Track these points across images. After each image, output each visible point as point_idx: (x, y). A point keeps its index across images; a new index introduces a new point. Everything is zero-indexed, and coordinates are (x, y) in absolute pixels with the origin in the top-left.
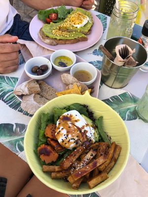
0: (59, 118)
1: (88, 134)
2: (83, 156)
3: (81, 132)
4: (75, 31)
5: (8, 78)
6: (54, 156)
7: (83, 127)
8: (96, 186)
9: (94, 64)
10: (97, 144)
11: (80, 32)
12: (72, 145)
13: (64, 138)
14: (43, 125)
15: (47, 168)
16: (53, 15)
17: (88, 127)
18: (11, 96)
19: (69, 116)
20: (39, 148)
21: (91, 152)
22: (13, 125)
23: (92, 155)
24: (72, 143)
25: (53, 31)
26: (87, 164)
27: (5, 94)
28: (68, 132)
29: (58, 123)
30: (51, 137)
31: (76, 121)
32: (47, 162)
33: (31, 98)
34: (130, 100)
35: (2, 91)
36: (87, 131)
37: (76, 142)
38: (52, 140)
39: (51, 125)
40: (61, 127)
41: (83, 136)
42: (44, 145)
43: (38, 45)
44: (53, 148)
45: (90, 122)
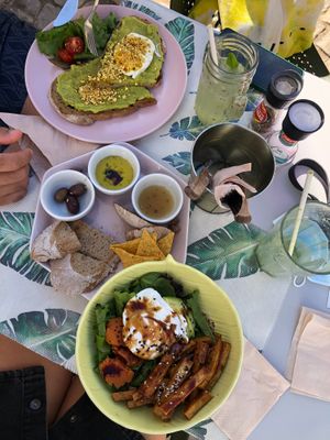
0: (125, 306)
1: (178, 332)
2: (173, 370)
3: (165, 329)
4: (129, 86)
5: (9, 215)
6: (127, 375)
7: (168, 320)
8: (195, 414)
9: (176, 162)
10: (192, 342)
11: (139, 85)
12: (154, 355)
13: (139, 347)
14: (102, 327)
15: (119, 396)
16: (74, 42)
17: (177, 318)
18: (25, 255)
19: (142, 301)
20: (101, 366)
21: (184, 364)
22: (42, 314)
23: (186, 369)
24: (153, 352)
25: (81, 89)
26: (181, 385)
27: (11, 251)
28: (145, 336)
29: (125, 317)
30: (117, 344)
31: (155, 310)
32: (118, 387)
33: (67, 266)
34: (244, 234)
35: (4, 245)
36: (175, 326)
37: (160, 349)
38: (120, 347)
39: (113, 322)
40: (132, 328)
41: (169, 336)
42: (108, 359)
43: (54, 129)
44: (124, 361)
45: (178, 305)
